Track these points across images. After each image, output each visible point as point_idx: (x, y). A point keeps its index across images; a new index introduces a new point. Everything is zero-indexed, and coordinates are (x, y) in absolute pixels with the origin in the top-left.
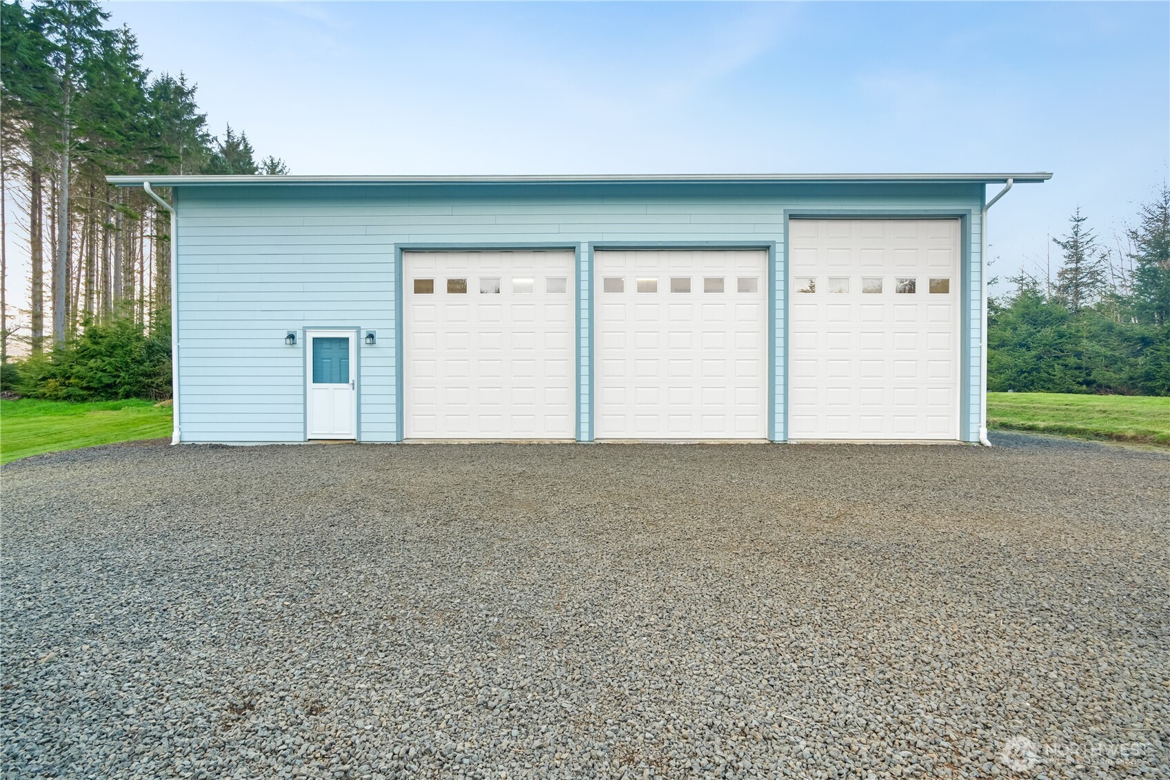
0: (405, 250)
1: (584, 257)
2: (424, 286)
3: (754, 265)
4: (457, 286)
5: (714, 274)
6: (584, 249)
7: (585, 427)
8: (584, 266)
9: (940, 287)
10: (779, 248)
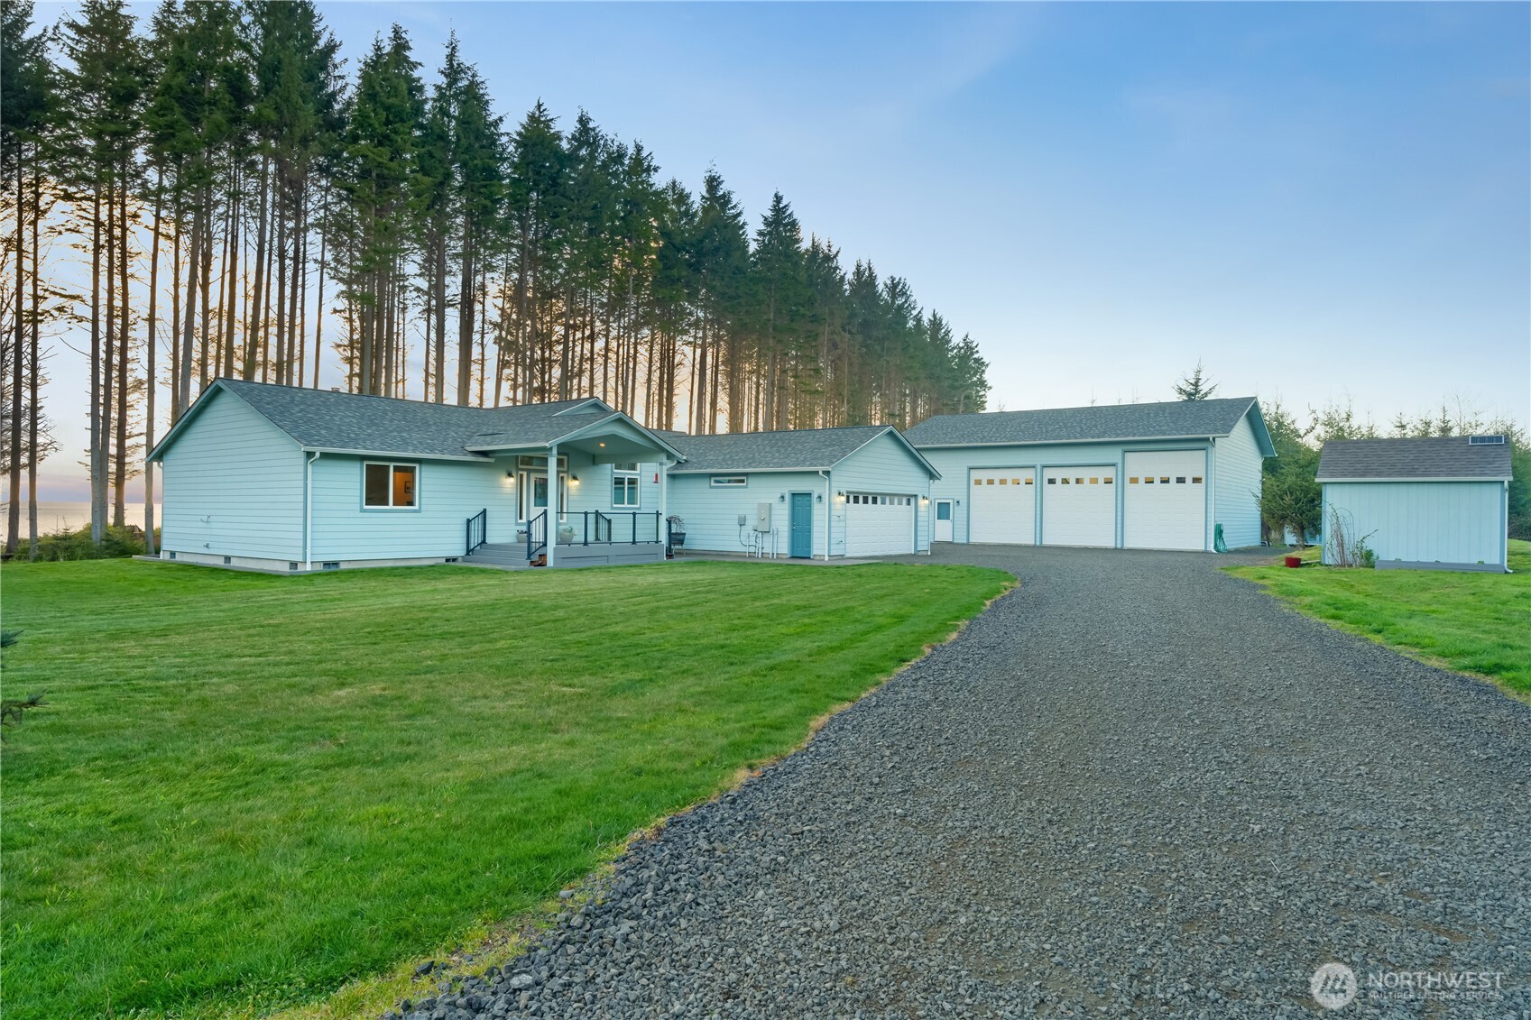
0: (970, 468)
1: (1039, 470)
2: (978, 482)
3: (1109, 473)
4: (990, 482)
5: (1094, 476)
6: (1039, 468)
7: (1038, 539)
8: (1039, 474)
9: (1197, 480)
10: (1120, 466)
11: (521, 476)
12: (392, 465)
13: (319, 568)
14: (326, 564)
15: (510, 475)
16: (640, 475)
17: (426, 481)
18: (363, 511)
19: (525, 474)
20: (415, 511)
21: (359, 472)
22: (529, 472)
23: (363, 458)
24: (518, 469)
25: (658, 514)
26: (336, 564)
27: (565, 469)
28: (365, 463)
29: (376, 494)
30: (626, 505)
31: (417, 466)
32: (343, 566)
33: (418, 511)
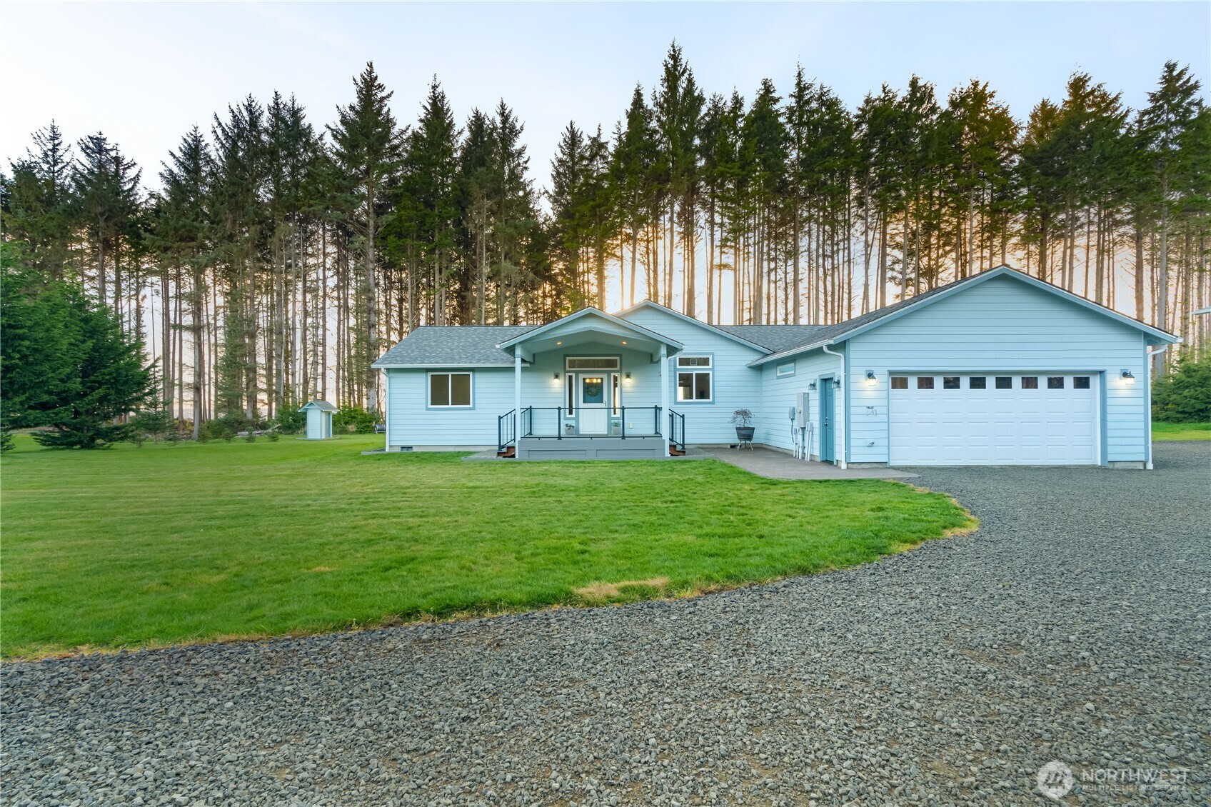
11: (570, 377)
12: (450, 374)
13: (398, 450)
14: (403, 448)
15: (557, 377)
16: (713, 369)
17: (480, 386)
18: (428, 409)
19: (573, 375)
20: (470, 409)
21: (424, 380)
22: (577, 373)
23: (427, 370)
24: (566, 371)
25: (657, 409)
26: (410, 447)
27: (618, 368)
28: (429, 374)
29: (438, 397)
30: (694, 400)
31: (471, 374)
32: (415, 450)
33: (473, 409)
